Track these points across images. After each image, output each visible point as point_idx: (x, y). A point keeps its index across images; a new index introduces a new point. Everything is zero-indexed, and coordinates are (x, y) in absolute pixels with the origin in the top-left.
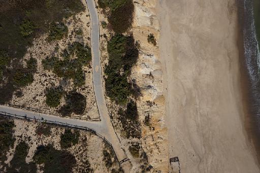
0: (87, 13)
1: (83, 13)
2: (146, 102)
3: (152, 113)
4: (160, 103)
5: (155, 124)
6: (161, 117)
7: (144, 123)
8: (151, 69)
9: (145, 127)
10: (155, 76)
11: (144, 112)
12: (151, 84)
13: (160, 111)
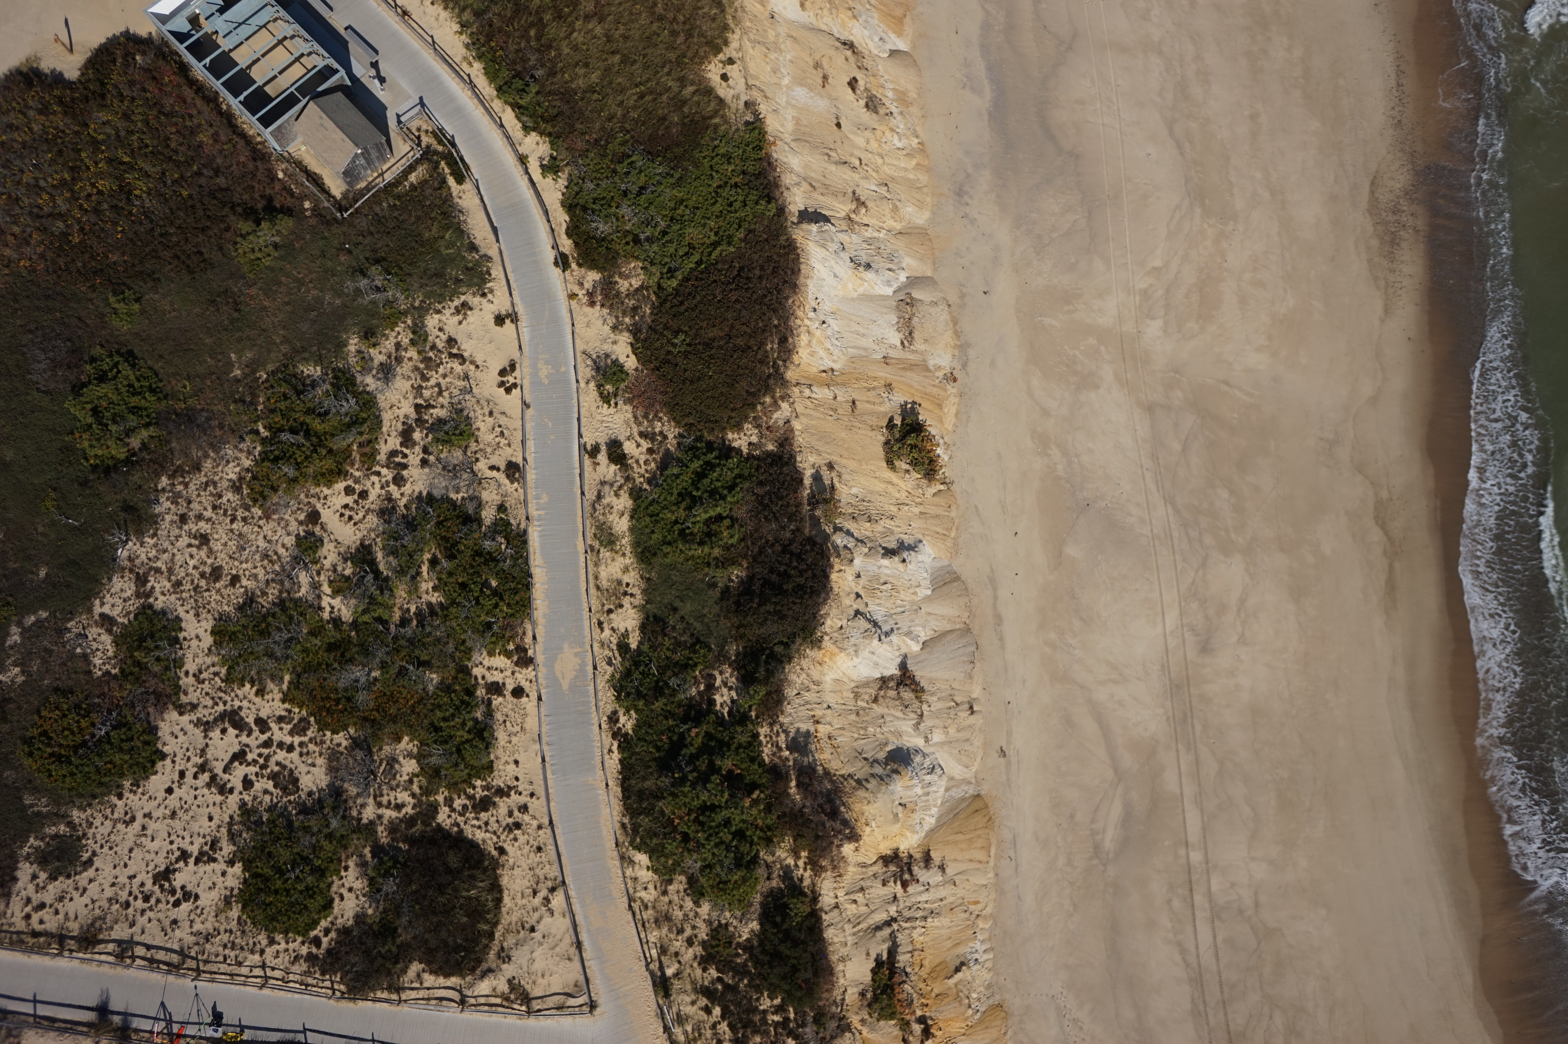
0: (500, 302)
1: (475, 301)
2: (875, 863)
3: (913, 924)
4: (962, 850)
5: (936, 991)
6: (969, 940)
7: (866, 1003)
8: (904, 641)
9: (872, 1030)
10: (932, 682)
11: (865, 931)
12: (905, 738)
13: (961, 905)
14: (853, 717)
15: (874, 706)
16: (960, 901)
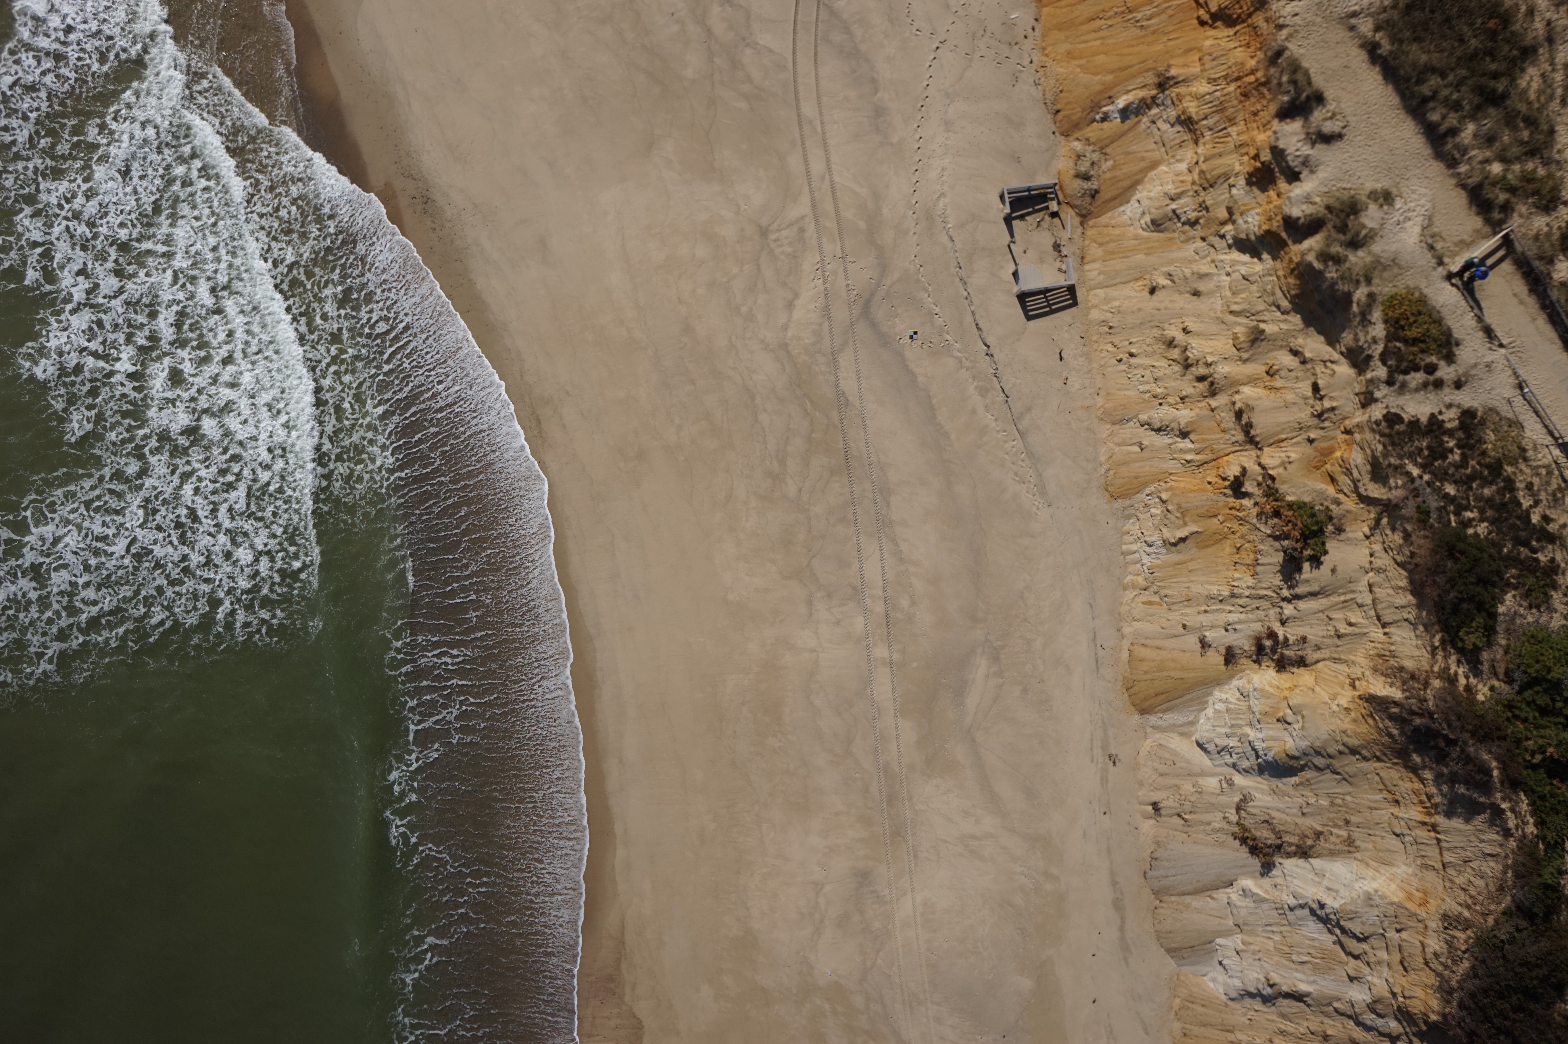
2: (1317, 662)
3: (1253, 592)
4: (1174, 661)
5: (1215, 520)
6: (1159, 567)
7: (1335, 521)
8: (1267, 892)
9: (1321, 493)
10: (1222, 844)
11: (1334, 593)
12: (1266, 787)
13: (1173, 604)
14: (1354, 819)
15: (1319, 828)
16: (1173, 607)
